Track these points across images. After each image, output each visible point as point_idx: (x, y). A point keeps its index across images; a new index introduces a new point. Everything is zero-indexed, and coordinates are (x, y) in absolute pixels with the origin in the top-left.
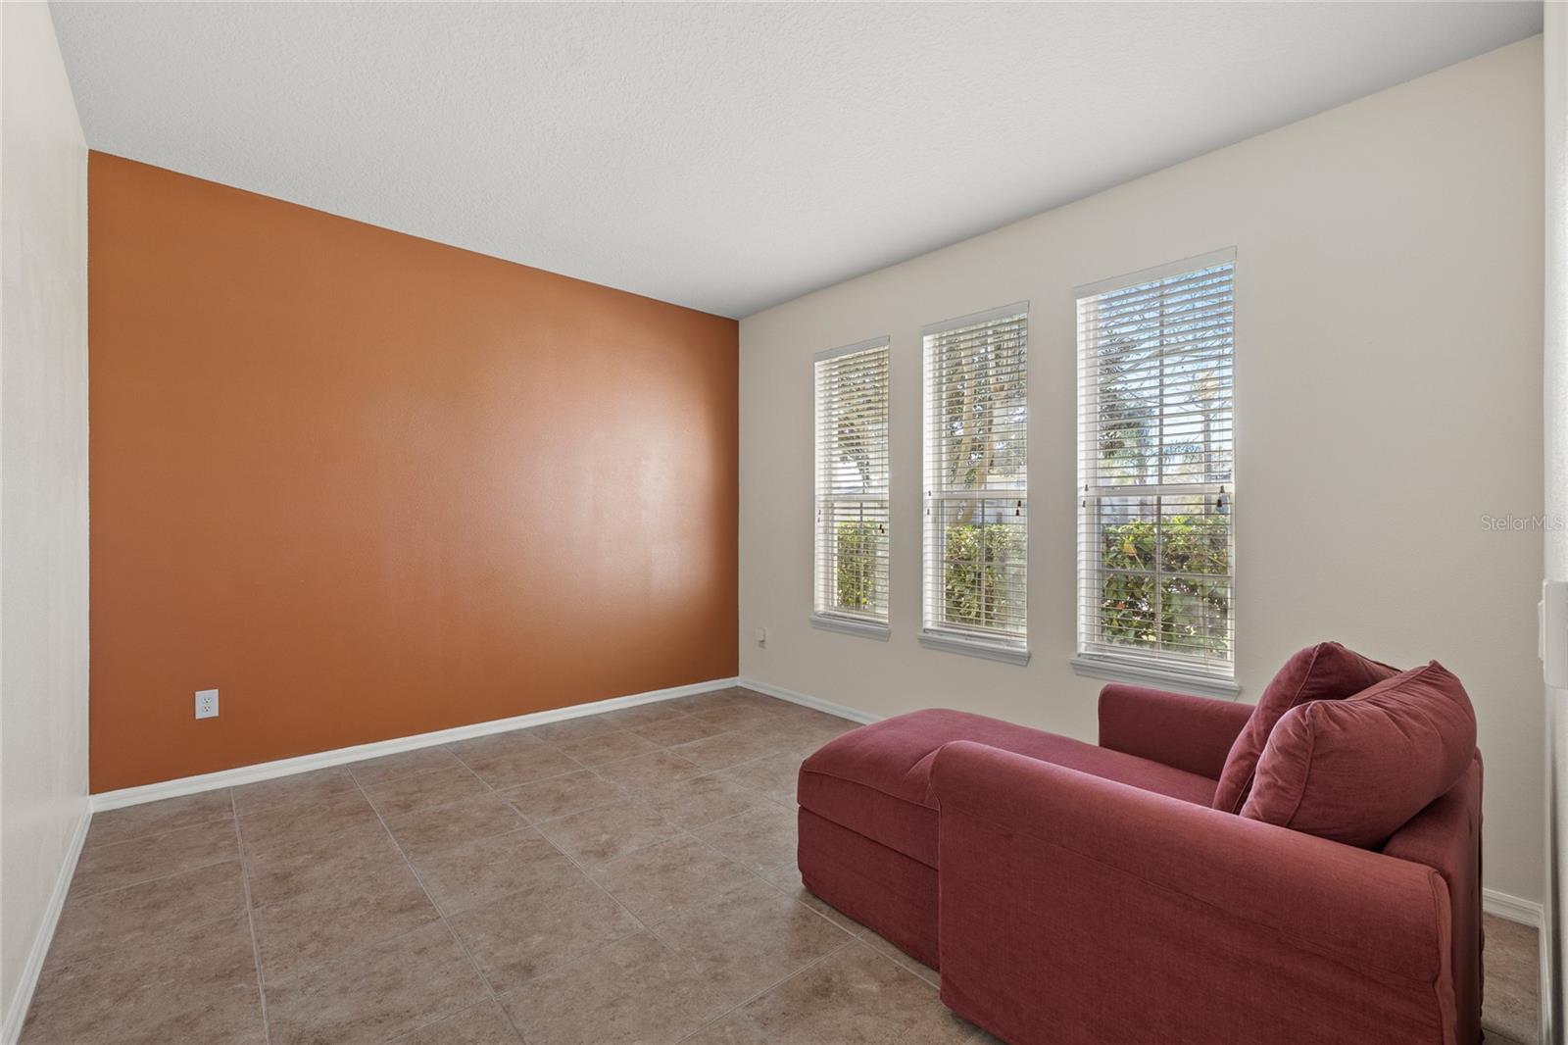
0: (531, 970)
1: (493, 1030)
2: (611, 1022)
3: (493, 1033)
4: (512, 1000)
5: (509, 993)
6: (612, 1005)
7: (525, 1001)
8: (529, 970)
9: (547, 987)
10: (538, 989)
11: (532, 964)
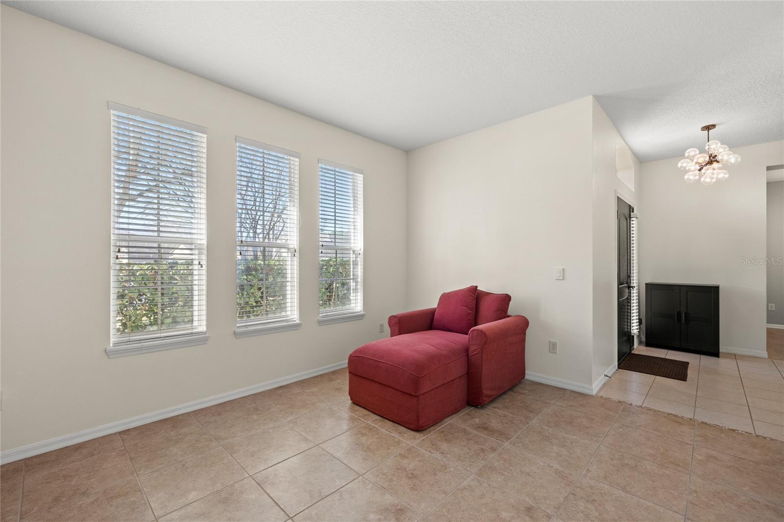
0: (529, 509)
1: (572, 508)
2: (537, 472)
3: (573, 507)
4: (552, 508)
5: (549, 511)
6: (529, 474)
7: (548, 503)
8: (529, 510)
9: (535, 498)
10: (538, 501)
11: (524, 509)
